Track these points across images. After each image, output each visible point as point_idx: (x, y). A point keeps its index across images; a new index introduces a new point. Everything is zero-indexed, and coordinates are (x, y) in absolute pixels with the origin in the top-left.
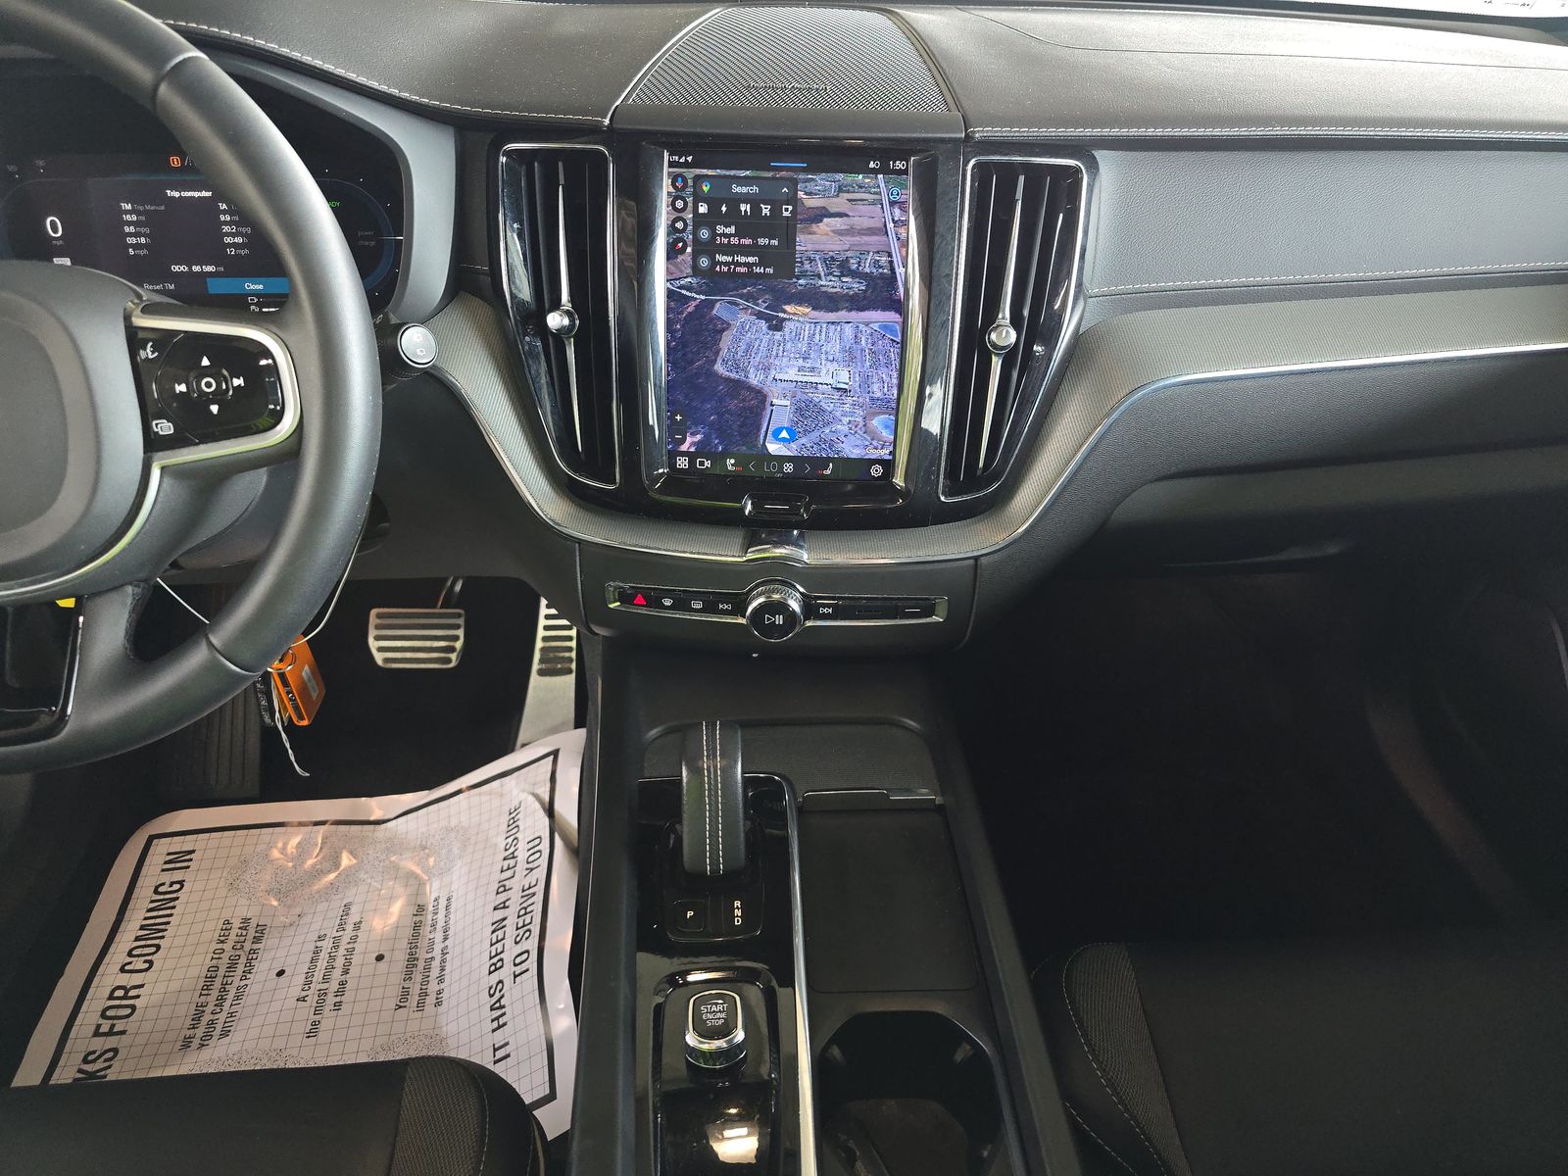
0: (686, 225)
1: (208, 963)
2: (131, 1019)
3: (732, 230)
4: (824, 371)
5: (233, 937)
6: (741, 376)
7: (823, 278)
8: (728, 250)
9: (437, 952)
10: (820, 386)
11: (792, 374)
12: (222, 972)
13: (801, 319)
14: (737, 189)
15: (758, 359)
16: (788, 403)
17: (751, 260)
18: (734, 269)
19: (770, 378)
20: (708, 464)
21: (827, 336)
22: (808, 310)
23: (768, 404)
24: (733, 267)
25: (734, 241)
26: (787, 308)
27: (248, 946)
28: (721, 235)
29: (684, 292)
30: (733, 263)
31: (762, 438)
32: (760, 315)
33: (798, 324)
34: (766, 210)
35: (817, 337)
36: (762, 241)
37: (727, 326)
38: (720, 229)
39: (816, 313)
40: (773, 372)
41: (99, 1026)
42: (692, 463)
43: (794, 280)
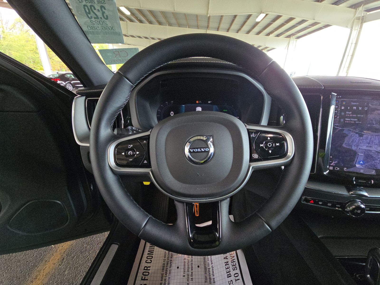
0: (338, 112)
1: (163, 263)
2: (148, 276)
3: (351, 113)
4: (373, 147)
5: (167, 256)
6: (350, 147)
7: (375, 125)
8: (349, 117)
9: (210, 267)
10: (372, 151)
11: (365, 148)
12: (165, 265)
13: (368, 134)
14: (353, 103)
15: (355, 143)
16: (363, 154)
17: (355, 120)
18: (350, 122)
19: (358, 148)
20: (338, 169)
21: (375, 139)
22: (370, 132)
23: (357, 154)
24: (350, 121)
25: (351, 115)
26: (365, 131)
27: (170, 259)
28: (347, 114)
29: (335, 127)
30: (350, 120)
31: (355, 163)
32: (357, 133)
33: (367, 136)
34: (360, 108)
35: (372, 139)
36: (359, 116)
37: (347, 135)
38: (347, 113)
39: (372, 133)
40: (359, 147)
41: (142, 277)
42: (334, 168)
43: (367, 125)
